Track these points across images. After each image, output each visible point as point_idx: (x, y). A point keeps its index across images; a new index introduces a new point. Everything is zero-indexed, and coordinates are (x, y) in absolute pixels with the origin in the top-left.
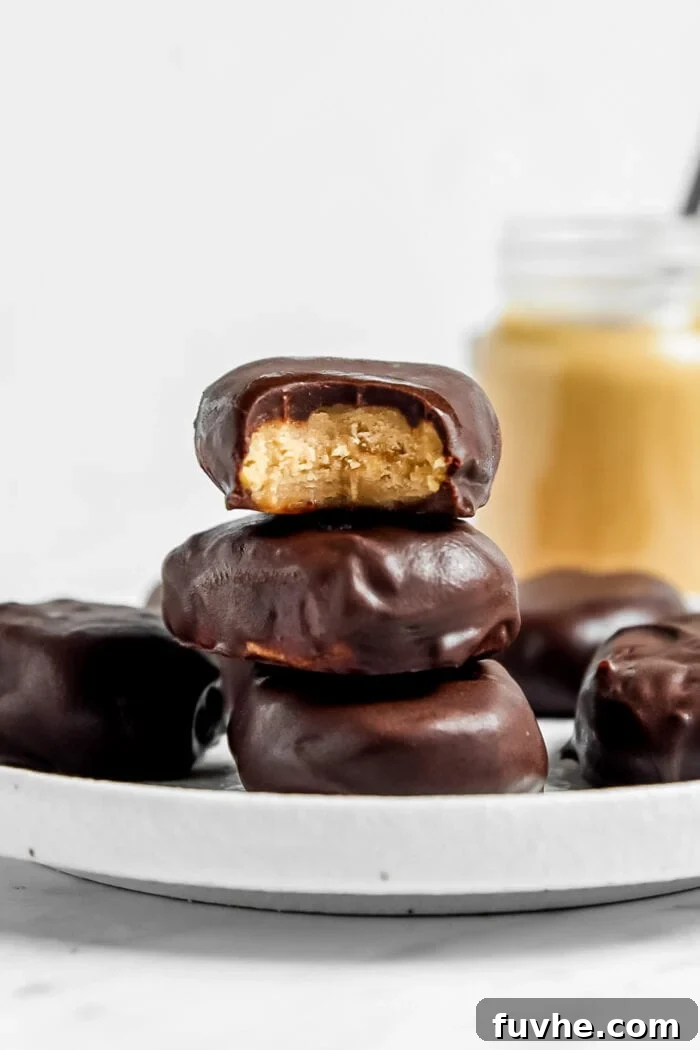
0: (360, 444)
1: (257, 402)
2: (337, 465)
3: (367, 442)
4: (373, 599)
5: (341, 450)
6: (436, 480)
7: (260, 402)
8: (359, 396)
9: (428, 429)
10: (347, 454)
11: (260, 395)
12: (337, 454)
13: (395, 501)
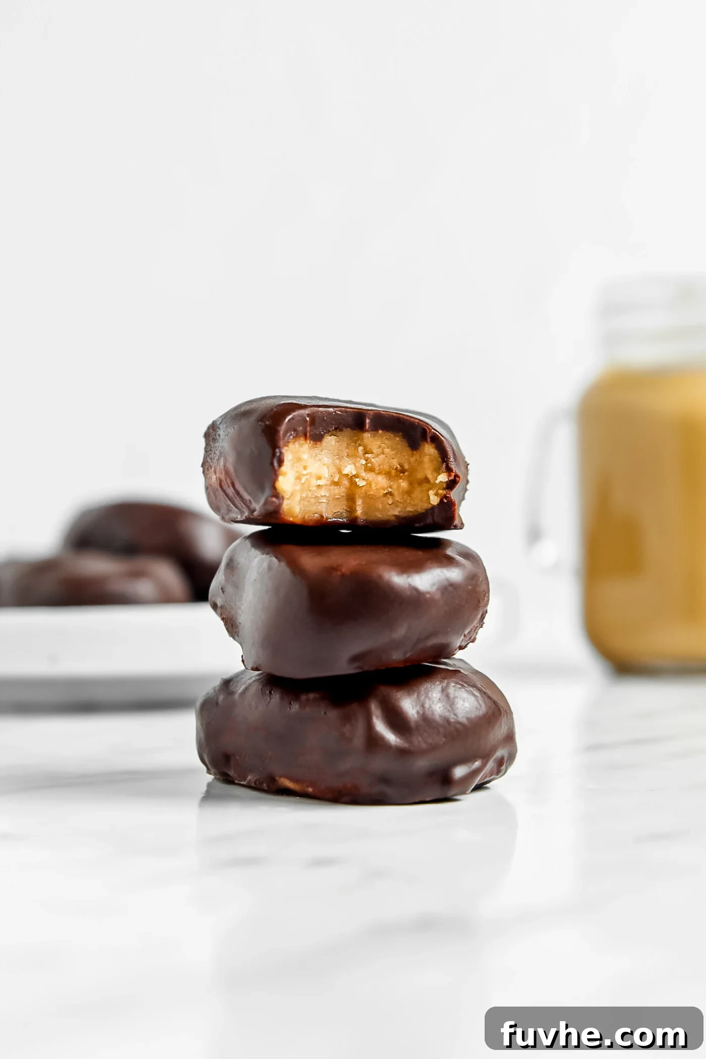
0: (366, 464)
1: (287, 420)
2: (346, 482)
3: (371, 463)
4: (391, 737)
5: (349, 469)
6: (436, 494)
7: (289, 420)
8: (368, 421)
9: (429, 450)
10: (354, 473)
11: (289, 415)
12: (346, 473)
13: (395, 516)
